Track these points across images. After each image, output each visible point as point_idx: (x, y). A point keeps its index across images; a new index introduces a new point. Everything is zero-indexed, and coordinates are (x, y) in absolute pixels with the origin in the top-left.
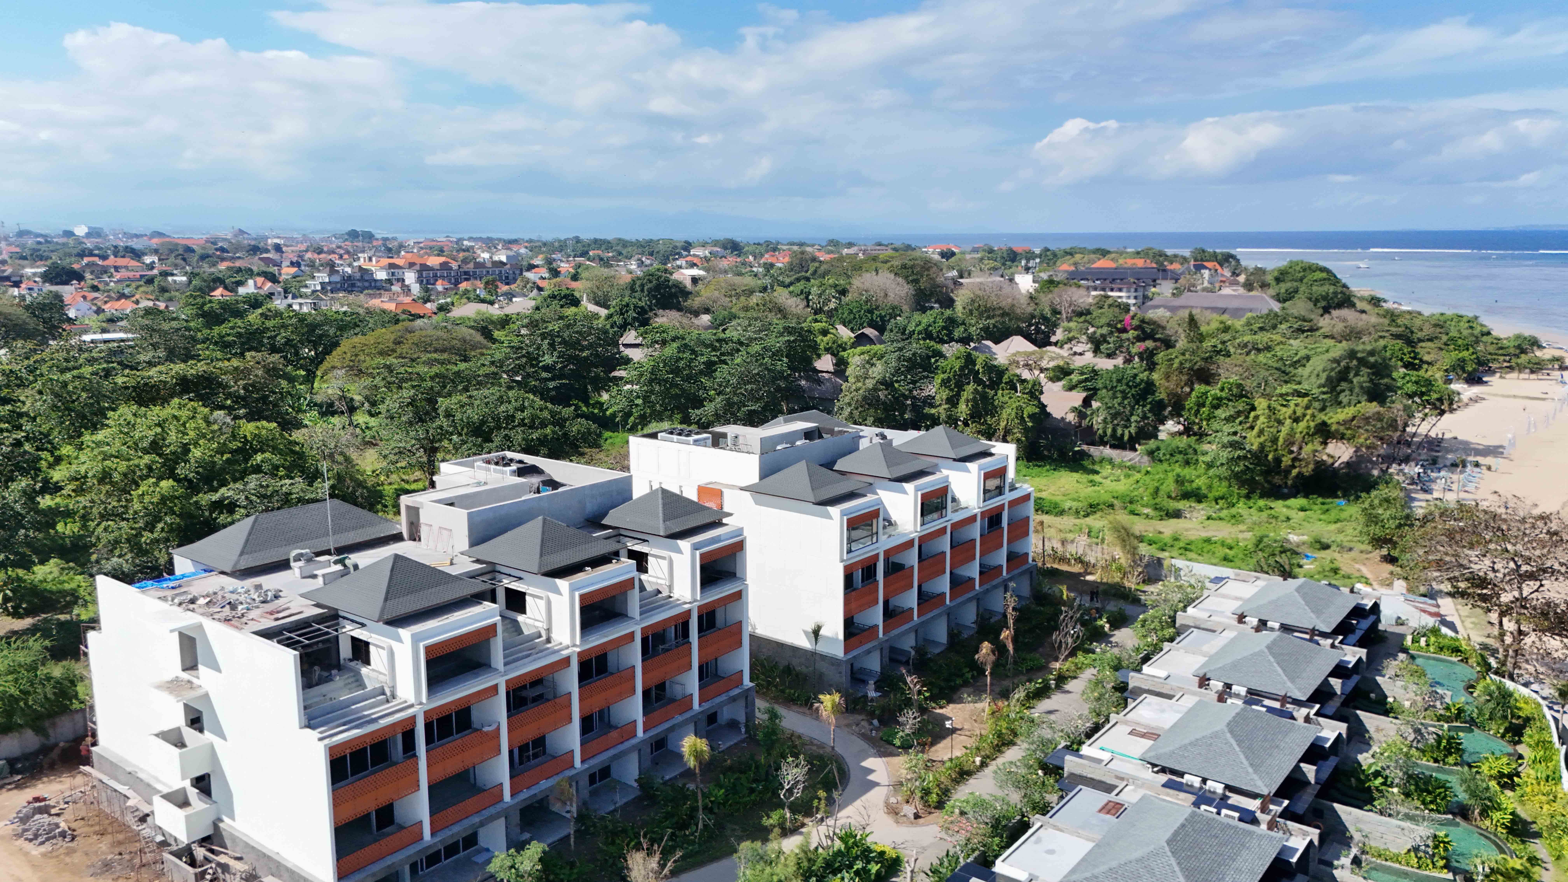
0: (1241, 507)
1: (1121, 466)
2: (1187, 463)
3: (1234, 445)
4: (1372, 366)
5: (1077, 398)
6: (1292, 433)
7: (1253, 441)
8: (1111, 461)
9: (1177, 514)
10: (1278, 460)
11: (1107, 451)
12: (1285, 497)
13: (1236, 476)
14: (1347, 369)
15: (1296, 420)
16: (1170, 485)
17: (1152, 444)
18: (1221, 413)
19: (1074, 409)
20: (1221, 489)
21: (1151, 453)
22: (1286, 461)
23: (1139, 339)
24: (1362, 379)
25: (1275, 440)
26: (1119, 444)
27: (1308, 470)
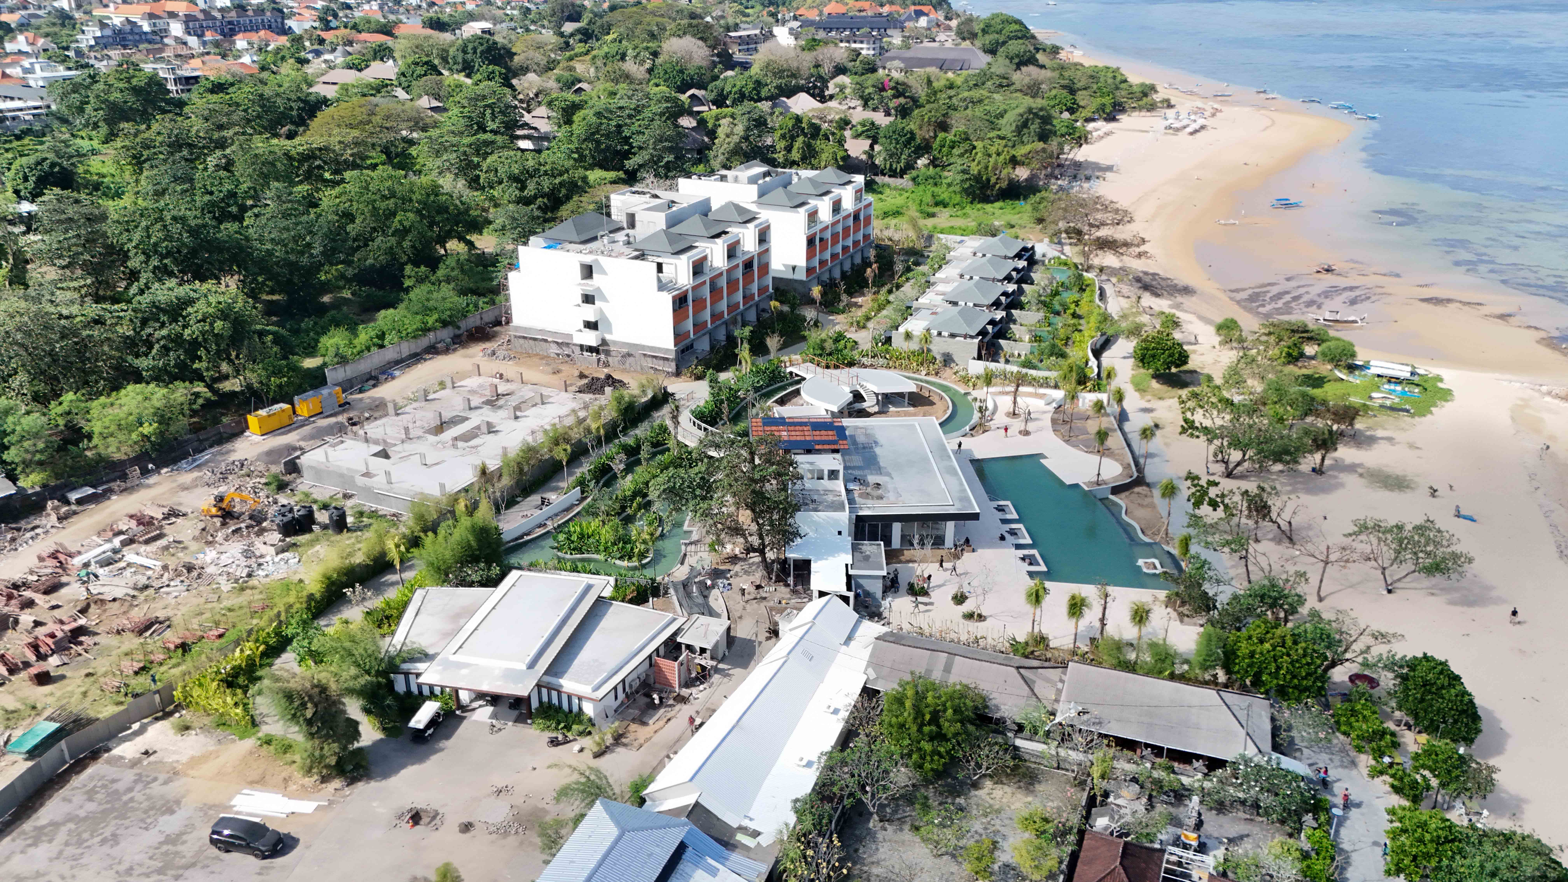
0: (968, 209)
1: (896, 189)
2: (936, 184)
3: (964, 172)
4: (1042, 118)
5: (865, 144)
6: (996, 163)
7: (975, 169)
8: (889, 186)
9: (933, 215)
10: (988, 180)
11: (887, 179)
12: (992, 202)
13: (965, 190)
14: (1027, 120)
15: (998, 154)
16: (928, 199)
17: (914, 173)
18: (956, 151)
19: (865, 152)
20: (957, 199)
21: (914, 179)
22: (993, 180)
23: (895, 96)
24: (1035, 127)
25: (987, 167)
26: (893, 174)
27: (1004, 185)
